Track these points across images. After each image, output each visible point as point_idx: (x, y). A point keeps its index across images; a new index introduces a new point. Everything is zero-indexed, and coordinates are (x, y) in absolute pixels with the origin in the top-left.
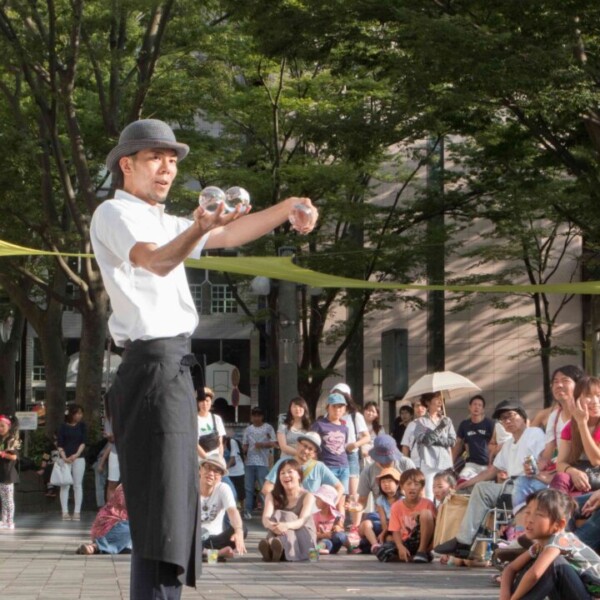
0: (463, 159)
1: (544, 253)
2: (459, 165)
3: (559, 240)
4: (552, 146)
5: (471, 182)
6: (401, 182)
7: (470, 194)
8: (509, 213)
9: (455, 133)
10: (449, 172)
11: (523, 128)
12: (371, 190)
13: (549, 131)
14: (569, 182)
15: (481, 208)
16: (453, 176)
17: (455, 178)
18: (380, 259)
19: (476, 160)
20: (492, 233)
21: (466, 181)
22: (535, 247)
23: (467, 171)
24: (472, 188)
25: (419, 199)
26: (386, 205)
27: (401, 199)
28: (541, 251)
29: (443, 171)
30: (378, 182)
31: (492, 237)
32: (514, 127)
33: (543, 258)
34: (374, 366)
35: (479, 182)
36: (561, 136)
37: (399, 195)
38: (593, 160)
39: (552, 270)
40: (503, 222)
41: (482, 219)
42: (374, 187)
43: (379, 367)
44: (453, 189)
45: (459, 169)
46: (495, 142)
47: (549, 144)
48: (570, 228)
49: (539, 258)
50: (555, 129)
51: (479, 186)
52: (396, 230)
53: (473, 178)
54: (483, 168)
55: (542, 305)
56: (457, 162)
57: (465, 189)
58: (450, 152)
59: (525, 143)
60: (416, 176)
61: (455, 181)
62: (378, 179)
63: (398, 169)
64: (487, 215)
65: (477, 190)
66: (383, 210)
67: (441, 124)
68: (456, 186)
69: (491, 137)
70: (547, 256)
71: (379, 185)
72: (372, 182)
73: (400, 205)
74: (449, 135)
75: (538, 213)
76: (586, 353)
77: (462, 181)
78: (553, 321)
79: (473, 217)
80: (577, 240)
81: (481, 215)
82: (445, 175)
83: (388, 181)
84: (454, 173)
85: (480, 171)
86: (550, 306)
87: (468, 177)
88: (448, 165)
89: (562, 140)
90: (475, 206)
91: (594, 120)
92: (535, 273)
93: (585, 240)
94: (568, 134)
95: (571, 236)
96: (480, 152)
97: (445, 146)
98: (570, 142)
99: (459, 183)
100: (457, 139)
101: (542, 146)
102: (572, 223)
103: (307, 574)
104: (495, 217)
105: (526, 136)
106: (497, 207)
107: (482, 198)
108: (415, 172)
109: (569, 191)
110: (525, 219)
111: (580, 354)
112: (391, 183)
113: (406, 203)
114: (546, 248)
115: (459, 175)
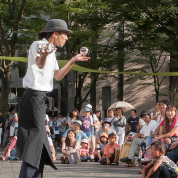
0: (130, 29)
1: (157, 61)
2: (129, 31)
3: (162, 57)
4: (161, 26)
5: (133, 37)
6: (110, 37)
7: (133, 41)
8: (146, 48)
9: (128, 21)
10: (126, 34)
11: (151, 19)
12: (100, 39)
13: (160, 21)
14: (166, 38)
15: (136, 46)
16: (127, 35)
17: (128, 36)
18: (102, 63)
19: (135, 30)
20: (140, 55)
21: (131, 37)
22: (154, 60)
23: (132, 33)
24: (133, 39)
25: (116, 42)
26: (104, 44)
27: (110, 42)
29: (124, 34)
30: (102, 37)
31: (140, 56)
32: (148, 19)
33: (157, 63)
34: (100, 99)
35: (136, 37)
36: (164, 22)
37: (109, 41)
38: (174, 31)
39: (160, 67)
40: (144, 51)
41: (137, 50)
42: (101, 38)
43: (101, 99)
44: (127, 39)
45: (129, 33)
46: (142, 24)
47: (160, 25)
48: (166, 53)
49: (156, 63)
50: (162, 20)
52: (107, 53)
53: (134, 36)
54: (137, 33)
55: (156, 79)
56: (129, 30)
57: (131, 40)
58: (126, 27)
59: (152, 25)
60: (115, 35)
61: (128, 37)
62: (102, 35)
63: (108, 32)
64: (138, 48)
65: (135, 40)
66: (103, 46)
67: (123, 17)
68: (128, 38)
69: (140, 22)
70: (158, 63)
71: (103, 38)
72: (100, 37)
73: (109, 44)
74: (126, 22)
75: (155, 48)
76: (171, 96)
77: (130, 37)
78: (160, 85)
79: (134, 49)
80: (169, 58)
81: (136, 48)
82: (125, 35)
83: (105, 36)
84: (128, 34)
85: (136, 34)
86: (159, 80)
87: (132, 36)
88: (126, 32)
89: (164, 24)
90: (134, 45)
91: (175, 17)
92: (154, 68)
93: (171, 57)
94: (166, 22)
95: (166, 56)
96: (137, 27)
97: (125, 25)
98: (167, 24)
99: (129, 37)
100: (129, 23)
101: (157, 26)
102: (167, 52)
103: (76, 168)
104: (141, 49)
105: (152, 22)
106: (142, 46)
107: (137, 43)
108: (114, 34)
109: (166, 41)
110: (151, 50)
111: (169, 96)
112: (106, 37)
113: (111, 44)
114: (158, 60)
115: (129, 35)
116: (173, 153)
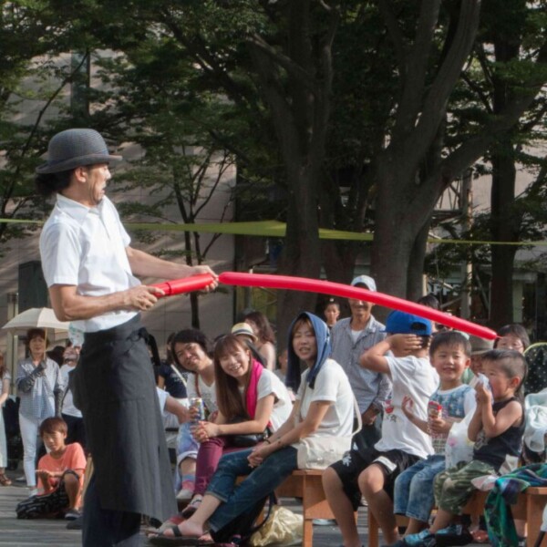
0: (112, 77)
1: (196, 181)
2: (108, 85)
3: (213, 171)
4: (209, 67)
5: (120, 103)
6: (45, 99)
7: (119, 116)
8: (160, 138)
9: (104, 49)
10: (96, 92)
11: (180, 47)
12: (13, 107)
13: (206, 51)
14: (227, 106)
15: (132, 132)
16: (100, 96)
17: (103, 98)
18: (19, 183)
19: (127, 79)
20: (142, 161)
21: (115, 101)
22: (187, 176)
23: (116, 89)
24: (120, 110)
25: (64, 118)
26: (27, 124)
27: (45, 117)
28: (194, 179)
29: (89, 90)
30: (18, 99)
31: (142, 165)
32: (170, 45)
33: (195, 187)
34: (8, 301)
35: (130, 103)
36: (220, 56)
37: (41, 113)
38: (253, 84)
39: (205, 200)
40: (152, 148)
41: (131, 143)
42: (16, 103)
43: (14, 300)
44: (101, 109)
45: (108, 88)
46: (150, 59)
47: (206, 64)
48: (226, 156)
49: (191, 189)
50: (214, 49)
51: (128, 108)
52: (36, 151)
53: (123, 98)
54: (133, 88)
55: (192, 241)
56: (106, 80)
57: (113, 111)
58: (98, 68)
59: (180, 62)
60: (60, 94)
61: (103, 102)
62: (19, 95)
63: (40, 85)
64: (135, 139)
65: (127, 113)
66: (24, 129)
67: (89, 37)
68: (104, 106)
69: (145, 54)
70: (199, 185)
71: (22, 101)
72: (12, 98)
73: (42, 124)
74: (97, 50)
75: (193, 139)
76: (238, 291)
77: (111, 102)
78: (204, 255)
79: (121, 142)
80: (232, 171)
81: (129, 140)
82: (92, 94)
83: (30, 98)
84: (103, 93)
85: (131, 92)
86: (201, 240)
87: (117, 98)
88: (95, 84)
89: (221, 61)
90: (125, 129)
91: (257, 42)
92: (186, 205)
93: (239, 171)
94: (227, 55)
95: (225, 165)
96: (131, 71)
97: (92, 61)
98: (230, 64)
99: (107, 103)
100: (107, 54)
101: (198, 66)
102: (228, 151)
104: (146, 142)
105: (182, 55)
106: (149, 131)
107: (133, 121)
108: (59, 90)
109: (227, 116)
110: (177, 145)
111: (231, 292)
112: (33, 99)
113: (50, 122)
114: (198, 177)
115: (108, 95)
116: (254, 483)
